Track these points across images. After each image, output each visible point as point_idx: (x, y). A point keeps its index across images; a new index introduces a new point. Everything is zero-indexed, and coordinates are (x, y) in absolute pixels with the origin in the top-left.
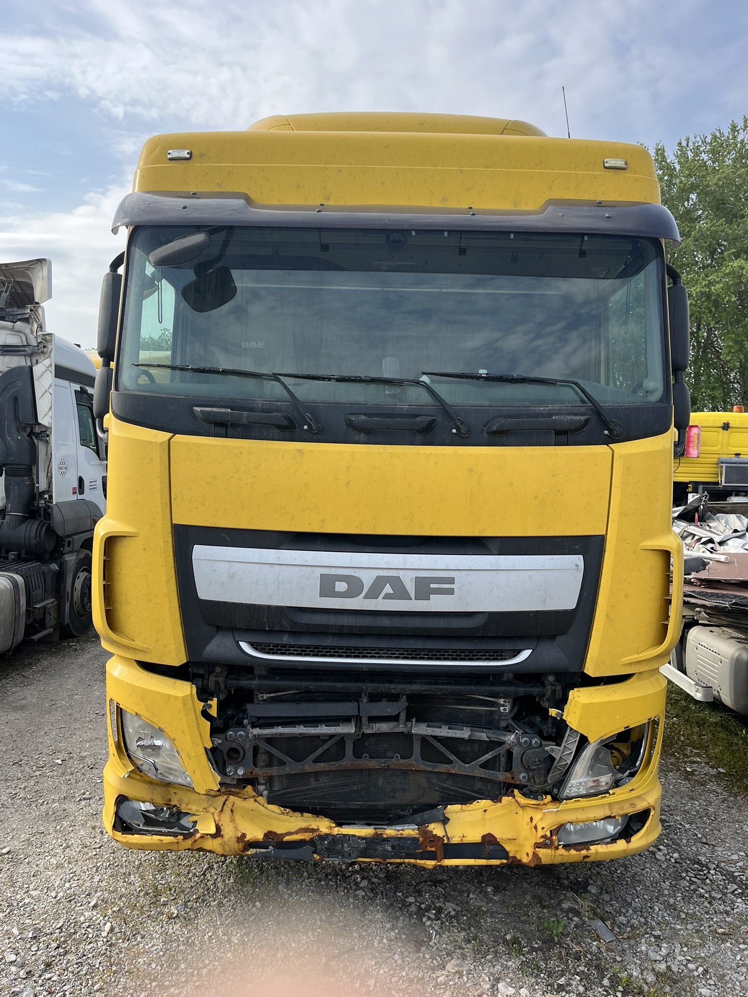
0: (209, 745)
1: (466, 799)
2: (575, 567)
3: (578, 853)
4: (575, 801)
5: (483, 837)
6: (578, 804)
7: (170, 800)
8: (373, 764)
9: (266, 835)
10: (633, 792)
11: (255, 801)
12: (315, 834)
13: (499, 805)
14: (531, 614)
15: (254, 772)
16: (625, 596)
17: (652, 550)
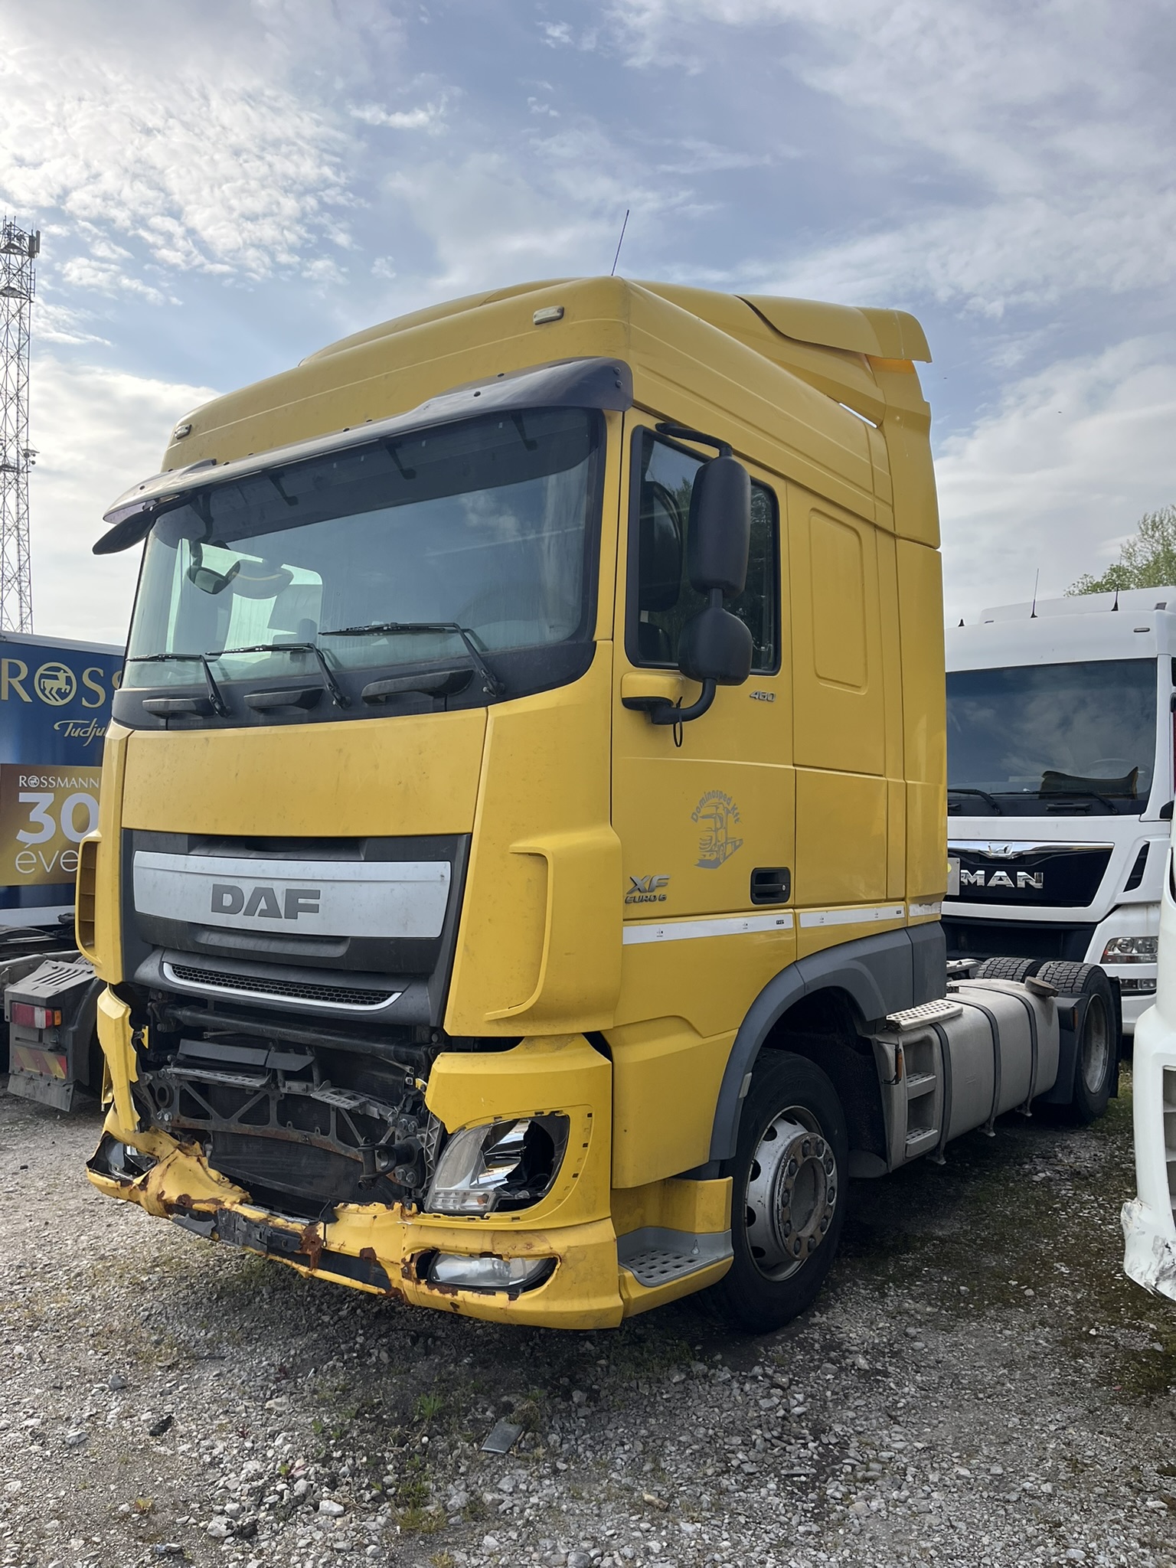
0: (135, 1078)
1: (364, 1199)
2: (440, 879)
3: (441, 1295)
4: (435, 1216)
5: (363, 1251)
6: (436, 1220)
7: (154, 1150)
8: (296, 1135)
9: (180, 1198)
10: (517, 1222)
11: (199, 1160)
12: (219, 1207)
13: (391, 1211)
14: (392, 942)
15: (181, 1120)
16: (489, 920)
17: (530, 854)
